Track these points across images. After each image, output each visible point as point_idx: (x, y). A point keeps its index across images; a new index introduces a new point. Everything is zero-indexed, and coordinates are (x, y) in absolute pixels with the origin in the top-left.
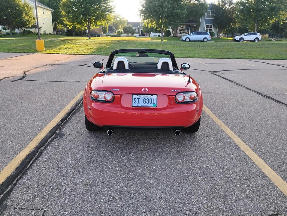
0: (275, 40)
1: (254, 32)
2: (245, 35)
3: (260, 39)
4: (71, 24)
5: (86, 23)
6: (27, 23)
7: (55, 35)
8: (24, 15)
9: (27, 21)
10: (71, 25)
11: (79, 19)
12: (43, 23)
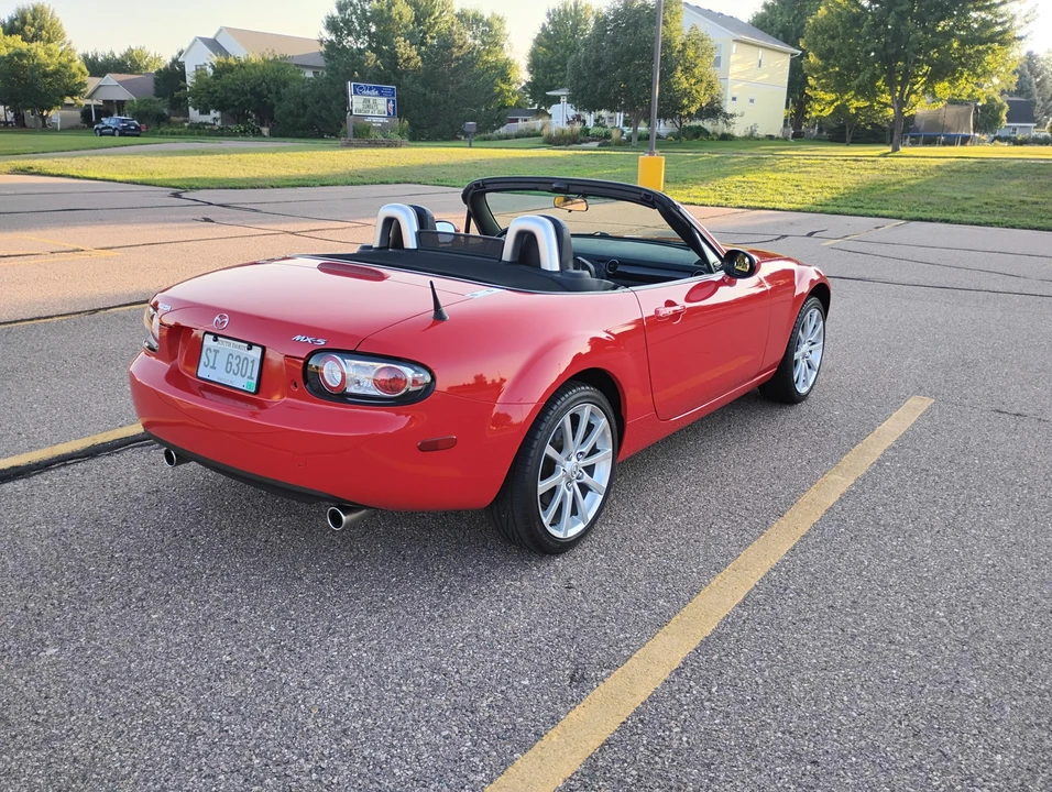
4: (833, 96)
5: (892, 93)
6: (685, 102)
7: (786, 139)
8: (679, 74)
9: (686, 94)
10: (832, 102)
11: (865, 76)
12: (752, 101)
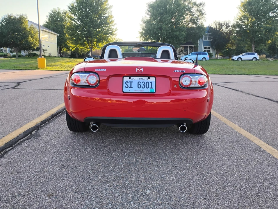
0: (273, 60)
1: (252, 52)
2: (243, 55)
3: (258, 58)
4: (74, 46)
5: (89, 45)
6: (33, 46)
7: (59, 57)
8: (30, 38)
9: (32, 43)
10: (74, 47)
11: (82, 41)
12: (49, 47)
